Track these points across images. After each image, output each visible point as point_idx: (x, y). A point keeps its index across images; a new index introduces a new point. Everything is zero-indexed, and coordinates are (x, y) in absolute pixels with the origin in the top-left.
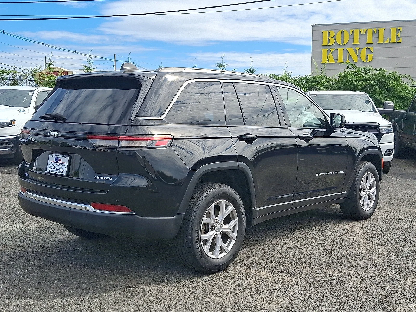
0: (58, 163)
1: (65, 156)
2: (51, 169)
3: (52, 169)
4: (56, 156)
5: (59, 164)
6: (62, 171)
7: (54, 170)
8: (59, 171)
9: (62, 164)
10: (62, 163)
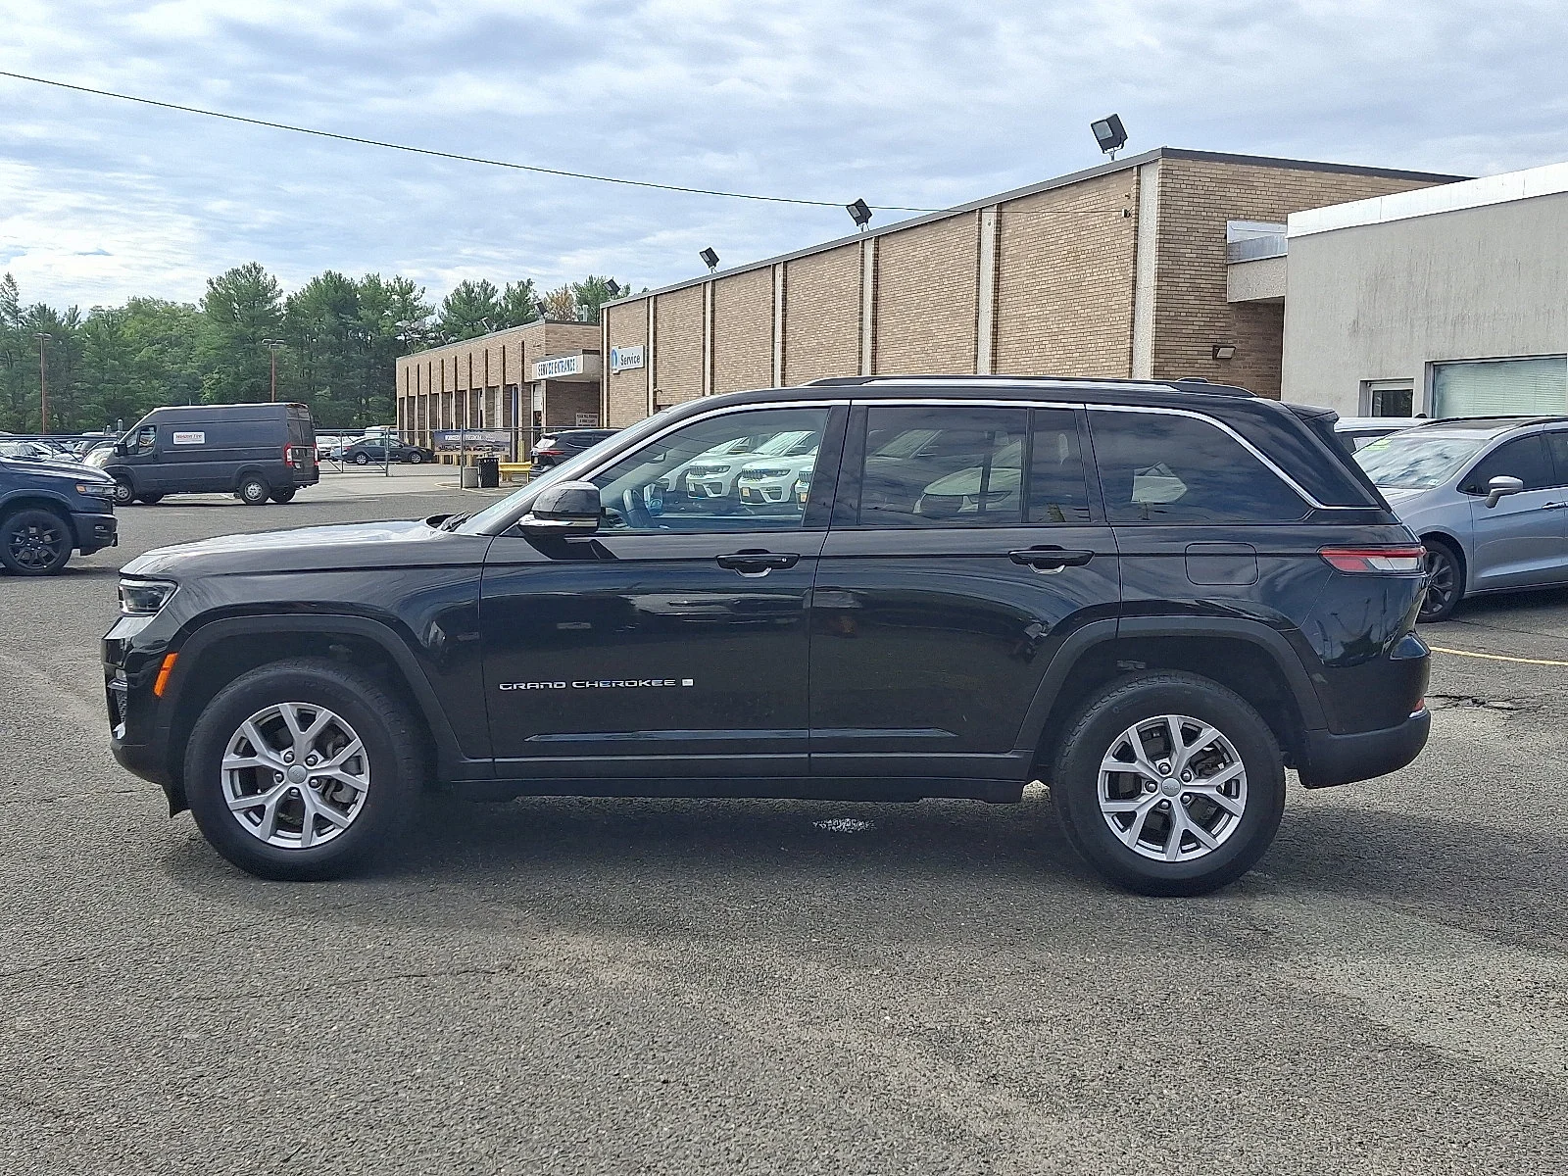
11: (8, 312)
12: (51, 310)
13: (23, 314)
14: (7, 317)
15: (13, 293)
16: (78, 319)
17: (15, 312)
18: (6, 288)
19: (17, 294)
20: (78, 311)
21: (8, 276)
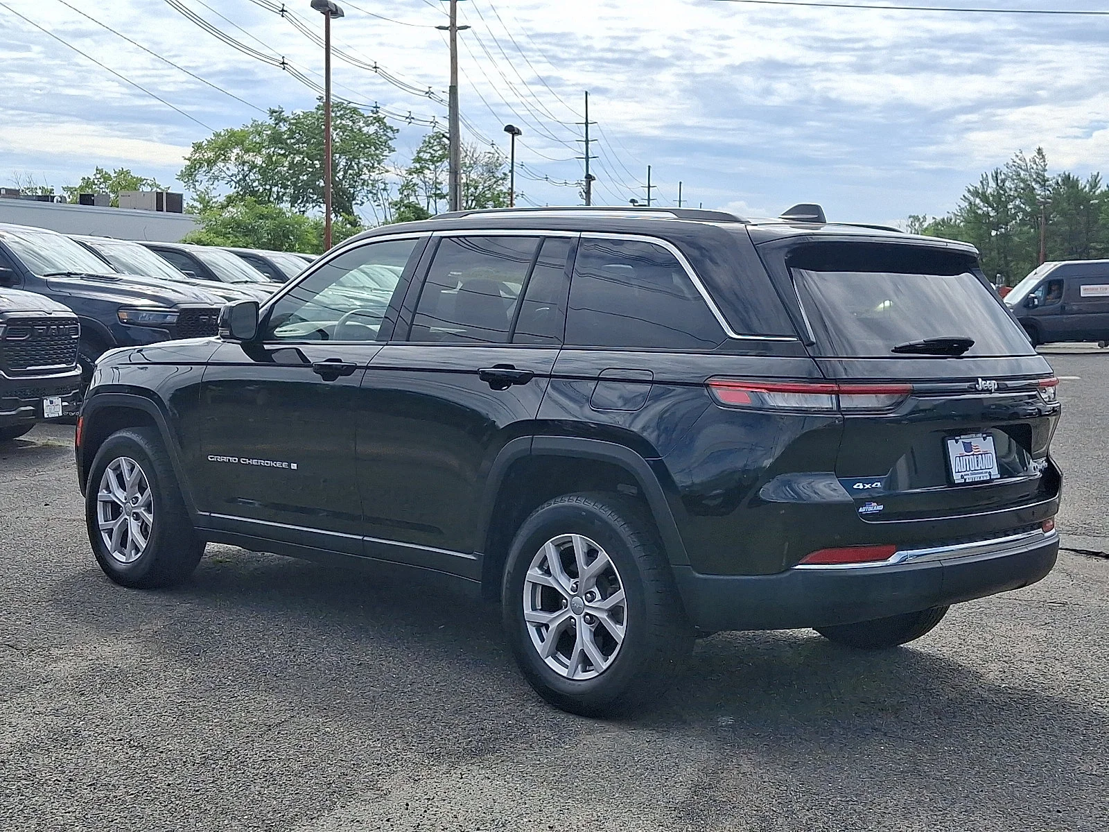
0: (973, 455)
1: (985, 435)
2: (963, 474)
3: (966, 473)
4: (964, 440)
5: (977, 458)
6: (988, 470)
7: (972, 474)
8: (982, 473)
9: (983, 455)
10: (981, 454)
11: (1037, 182)
12: (1075, 178)
13: (1051, 182)
14: (1036, 186)
15: (1042, 164)
16: (1098, 186)
17: (1043, 182)
18: (1037, 160)
19: (1045, 165)
20: (1099, 178)
21: (1039, 149)
